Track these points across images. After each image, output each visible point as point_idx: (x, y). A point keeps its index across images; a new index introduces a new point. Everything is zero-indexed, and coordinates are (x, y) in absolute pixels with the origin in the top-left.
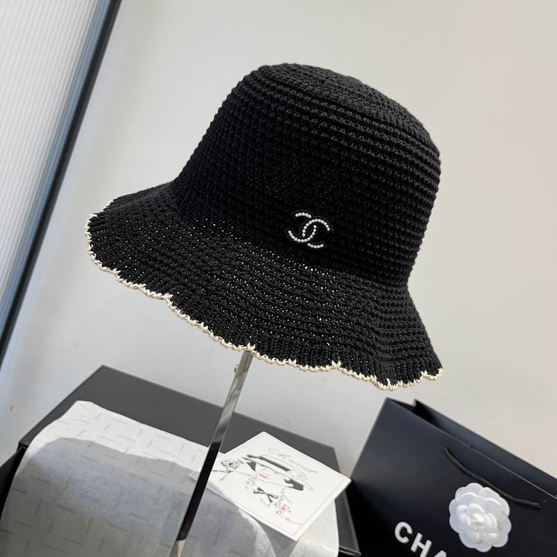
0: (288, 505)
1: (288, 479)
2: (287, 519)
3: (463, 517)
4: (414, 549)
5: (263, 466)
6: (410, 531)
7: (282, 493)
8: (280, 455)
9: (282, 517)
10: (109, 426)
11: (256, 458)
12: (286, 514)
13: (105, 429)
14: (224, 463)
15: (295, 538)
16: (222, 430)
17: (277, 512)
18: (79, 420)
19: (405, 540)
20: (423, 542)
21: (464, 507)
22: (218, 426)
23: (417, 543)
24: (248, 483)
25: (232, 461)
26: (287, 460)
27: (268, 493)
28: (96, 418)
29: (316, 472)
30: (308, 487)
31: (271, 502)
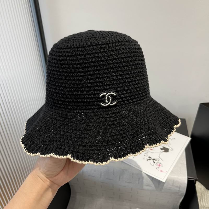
0: (162, 162)
1: (162, 147)
2: (161, 171)
7: (159, 156)
9: (159, 170)
12: (161, 168)
15: (164, 181)
29: (174, 139)
30: (171, 149)
31: (154, 163)
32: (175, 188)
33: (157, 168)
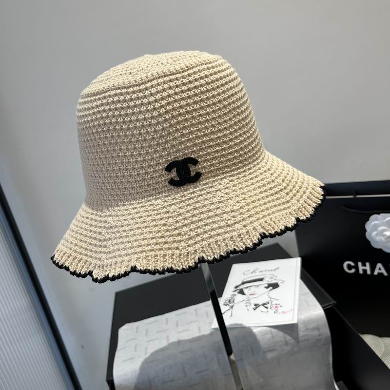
0: (278, 302)
1: (266, 285)
3: (378, 238)
4: (361, 272)
5: (247, 288)
6: (352, 264)
7: (269, 297)
8: (252, 273)
9: (279, 313)
10: (147, 331)
11: (240, 285)
12: (280, 310)
13: (147, 334)
14: (226, 303)
15: (295, 321)
16: (210, 281)
17: (275, 312)
18: (128, 341)
19: (353, 271)
20: (364, 265)
21: (375, 233)
22: (206, 282)
23: (361, 268)
24: (247, 306)
25: (229, 299)
26: (257, 273)
27: (261, 303)
28: (137, 332)
29: (278, 268)
30: (281, 281)
31: (267, 308)
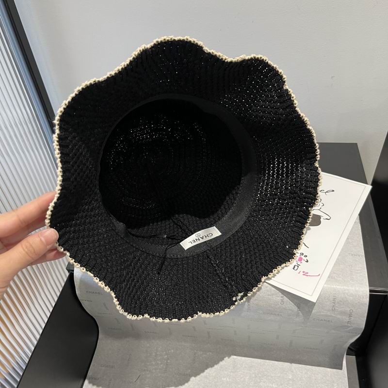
2: (305, 274)
30: (327, 217)
32: (339, 316)
33: (294, 269)
